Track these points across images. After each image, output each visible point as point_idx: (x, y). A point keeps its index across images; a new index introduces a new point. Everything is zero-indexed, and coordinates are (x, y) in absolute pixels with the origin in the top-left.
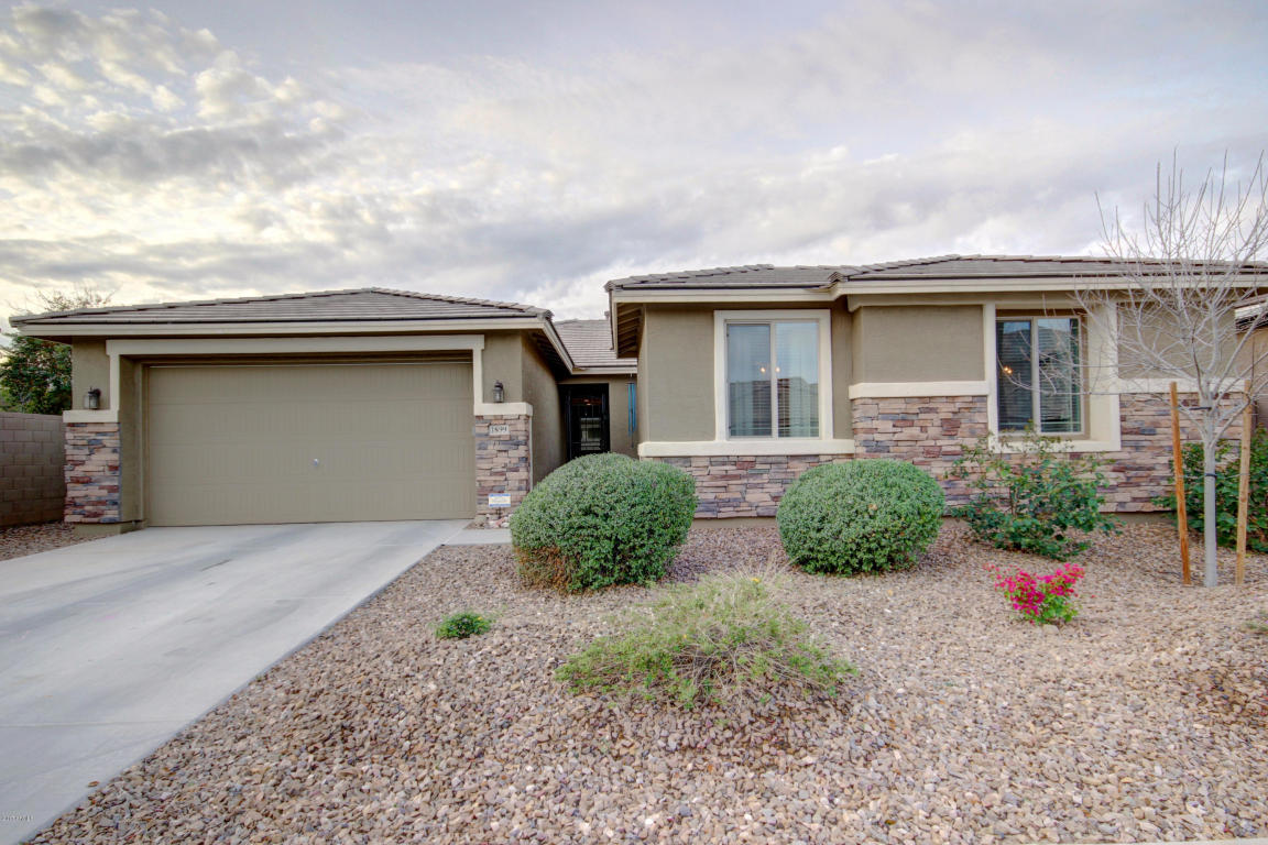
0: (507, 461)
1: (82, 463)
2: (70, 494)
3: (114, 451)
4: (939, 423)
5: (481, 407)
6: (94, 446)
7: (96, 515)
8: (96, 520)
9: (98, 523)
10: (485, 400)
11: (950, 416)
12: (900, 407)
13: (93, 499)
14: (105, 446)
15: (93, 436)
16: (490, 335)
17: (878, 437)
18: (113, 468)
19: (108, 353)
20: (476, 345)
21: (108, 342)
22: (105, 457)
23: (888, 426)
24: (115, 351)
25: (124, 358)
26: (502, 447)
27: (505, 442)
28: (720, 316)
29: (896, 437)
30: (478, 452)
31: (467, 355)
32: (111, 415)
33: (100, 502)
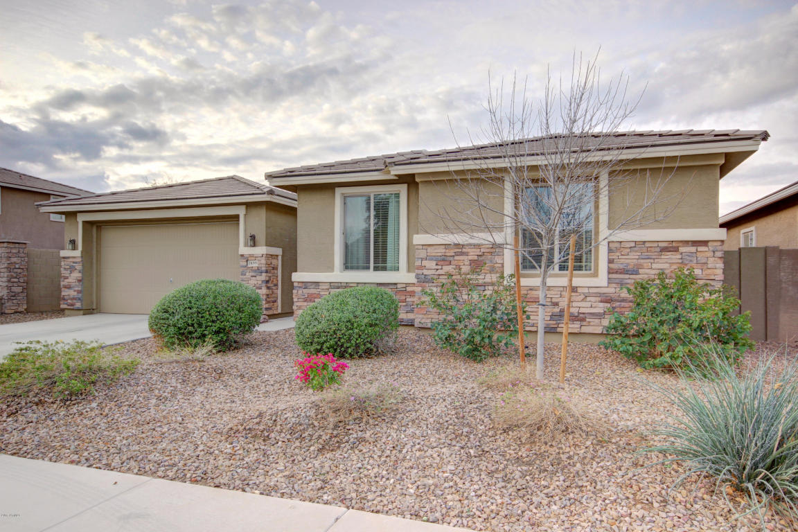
0: (256, 283)
1: (67, 278)
2: (63, 294)
3: (80, 272)
4: (468, 263)
5: (244, 250)
6: (72, 269)
7: (72, 305)
8: (72, 307)
9: (73, 309)
10: (246, 245)
11: (476, 258)
12: (441, 250)
13: (72, 297)
14: (76, 269)
15: (72, 264)
16: (249, 205)
17: (426, 272)
18: (79, 281)
19: (78, 220)
20: (241, 211)
21: (78, 214)
22: (76, 275)
23: (432, 264)
24: (81, 218)
25: (85, 223)
26: (253, 274)
27: (255, 271)
28: (339, 191)
29: (438, 273)
30: (241, 277)
31: (236, 218)
32: (78, 253)
33: (74, 299)
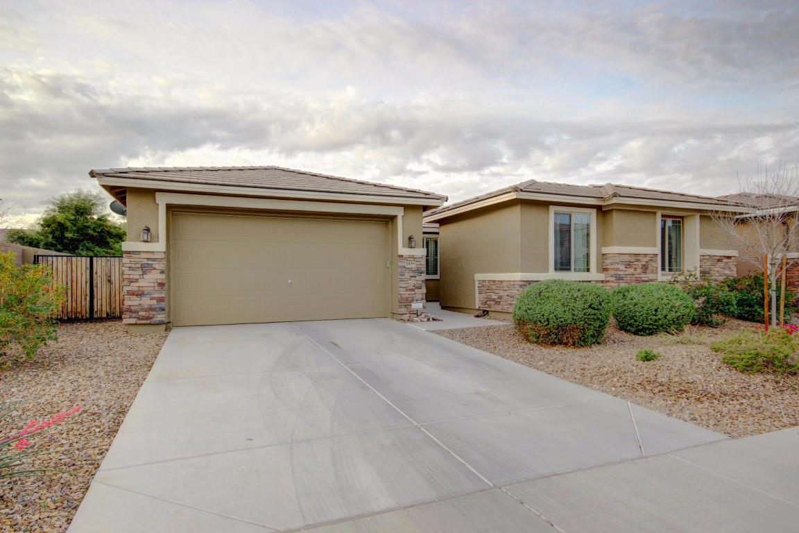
0: (415, 282)
1: (136, 281)
2: (127, 303)
3: (162, 272)
4: (641, 266)
5: (403, 251)
6: (145, 269)
7: (148, 318)
8: (148, 322)
9: (150, 324)
10: (403, 247)
11: (645, 263)
12: (627, 258)
13: (146, 307)
14: (155, 269)
15: (145, 261)
16: (407, 207)
17: (620, 273)
18: (161, 285)
19: (157, 202)
20: (399, 212)
21: (157, 194)
22: (154, 276)
23: (622, 267)
24: (162, 201)
25: (170, 207)
26: (413, 274)
27: (414, 271)
28: (552, 209)
29: (626, 273)
30: (400, 277)
31: (392, 218)
32: (160, 246)
33: (151, 309)
